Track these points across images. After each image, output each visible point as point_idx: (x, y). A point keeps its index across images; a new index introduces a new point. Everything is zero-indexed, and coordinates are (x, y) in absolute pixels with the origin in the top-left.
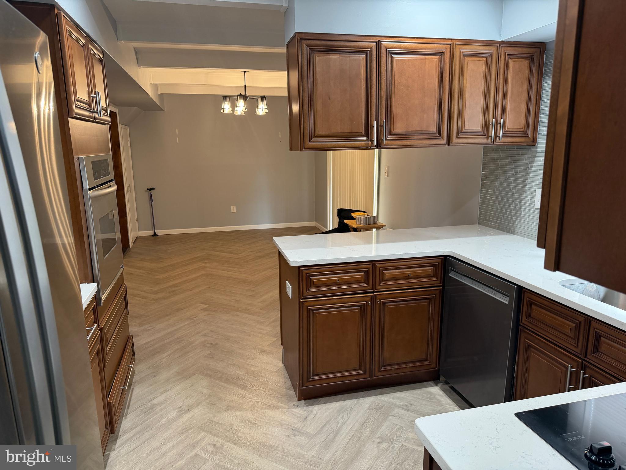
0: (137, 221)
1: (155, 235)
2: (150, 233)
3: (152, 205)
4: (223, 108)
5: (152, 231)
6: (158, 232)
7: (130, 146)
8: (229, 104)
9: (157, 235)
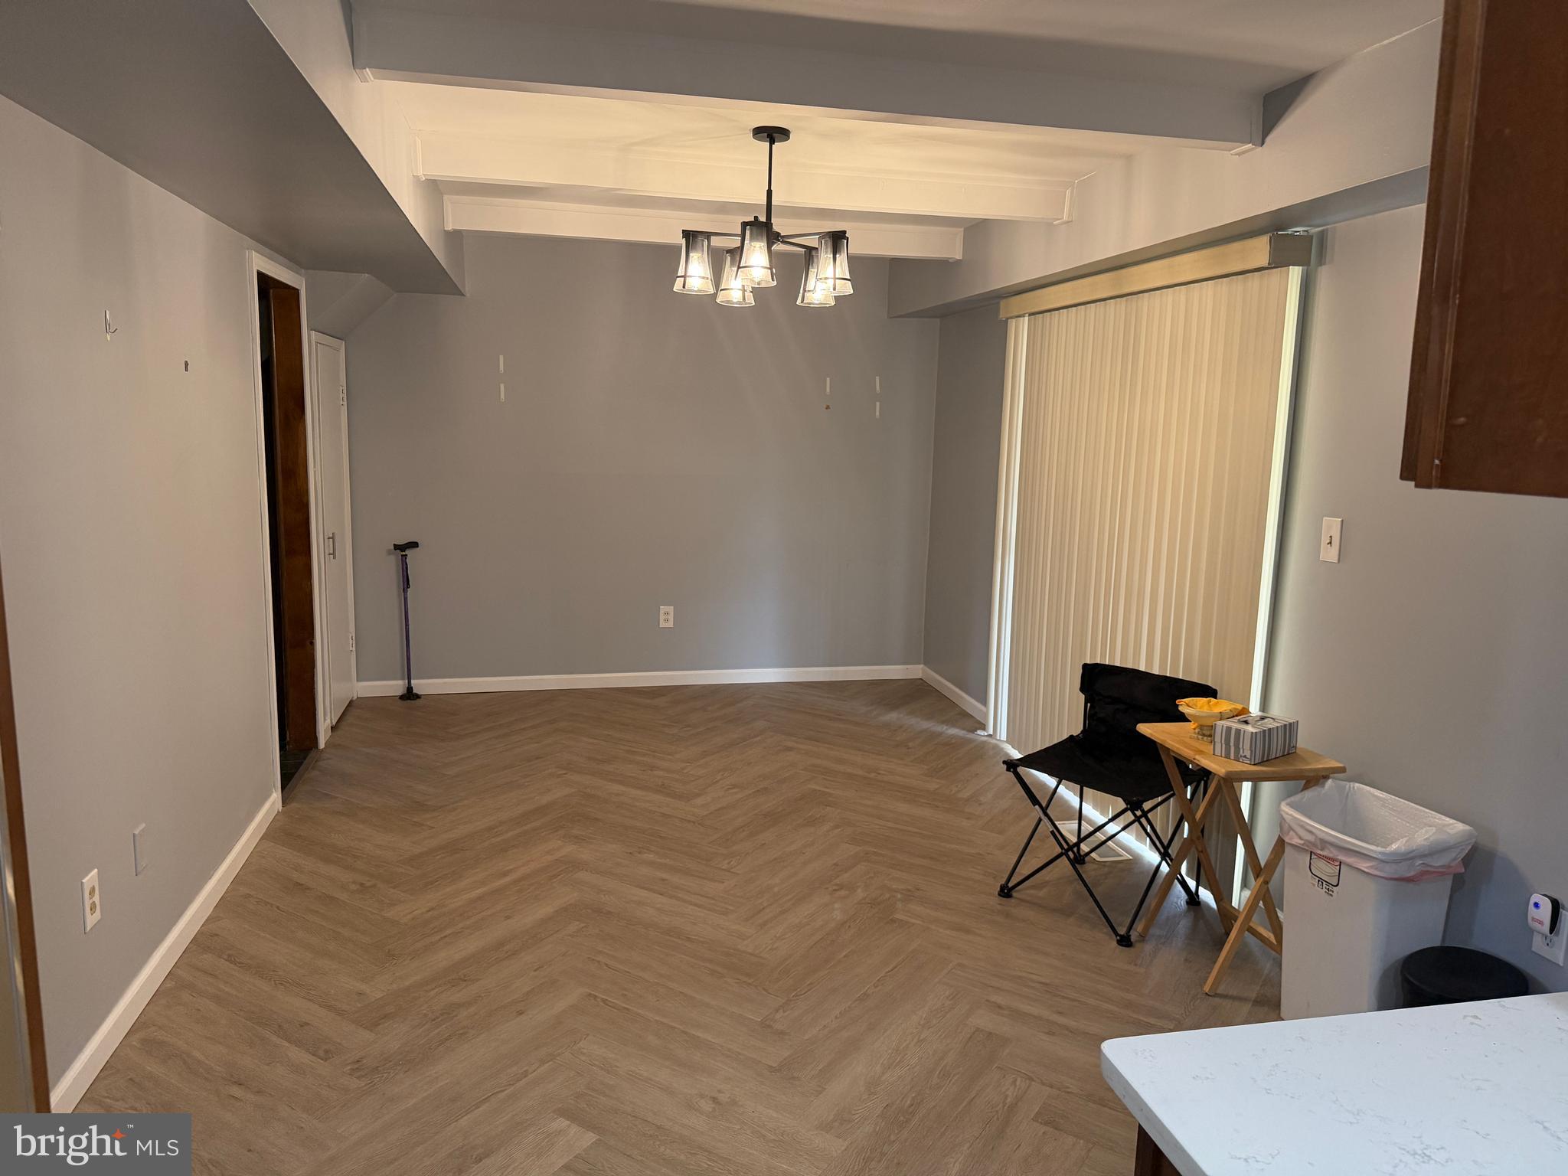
0: (354, 649)
1: (410, 695)
2: (395, 687)
3: (406, 599)
4: (681, 272)
5: (400, 682)
6: (421, 686)
7: (345, 403)
8: (703, 261)
9: (418, 697)
